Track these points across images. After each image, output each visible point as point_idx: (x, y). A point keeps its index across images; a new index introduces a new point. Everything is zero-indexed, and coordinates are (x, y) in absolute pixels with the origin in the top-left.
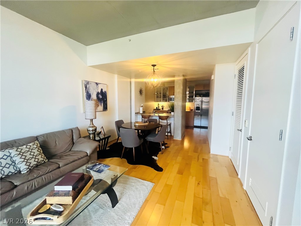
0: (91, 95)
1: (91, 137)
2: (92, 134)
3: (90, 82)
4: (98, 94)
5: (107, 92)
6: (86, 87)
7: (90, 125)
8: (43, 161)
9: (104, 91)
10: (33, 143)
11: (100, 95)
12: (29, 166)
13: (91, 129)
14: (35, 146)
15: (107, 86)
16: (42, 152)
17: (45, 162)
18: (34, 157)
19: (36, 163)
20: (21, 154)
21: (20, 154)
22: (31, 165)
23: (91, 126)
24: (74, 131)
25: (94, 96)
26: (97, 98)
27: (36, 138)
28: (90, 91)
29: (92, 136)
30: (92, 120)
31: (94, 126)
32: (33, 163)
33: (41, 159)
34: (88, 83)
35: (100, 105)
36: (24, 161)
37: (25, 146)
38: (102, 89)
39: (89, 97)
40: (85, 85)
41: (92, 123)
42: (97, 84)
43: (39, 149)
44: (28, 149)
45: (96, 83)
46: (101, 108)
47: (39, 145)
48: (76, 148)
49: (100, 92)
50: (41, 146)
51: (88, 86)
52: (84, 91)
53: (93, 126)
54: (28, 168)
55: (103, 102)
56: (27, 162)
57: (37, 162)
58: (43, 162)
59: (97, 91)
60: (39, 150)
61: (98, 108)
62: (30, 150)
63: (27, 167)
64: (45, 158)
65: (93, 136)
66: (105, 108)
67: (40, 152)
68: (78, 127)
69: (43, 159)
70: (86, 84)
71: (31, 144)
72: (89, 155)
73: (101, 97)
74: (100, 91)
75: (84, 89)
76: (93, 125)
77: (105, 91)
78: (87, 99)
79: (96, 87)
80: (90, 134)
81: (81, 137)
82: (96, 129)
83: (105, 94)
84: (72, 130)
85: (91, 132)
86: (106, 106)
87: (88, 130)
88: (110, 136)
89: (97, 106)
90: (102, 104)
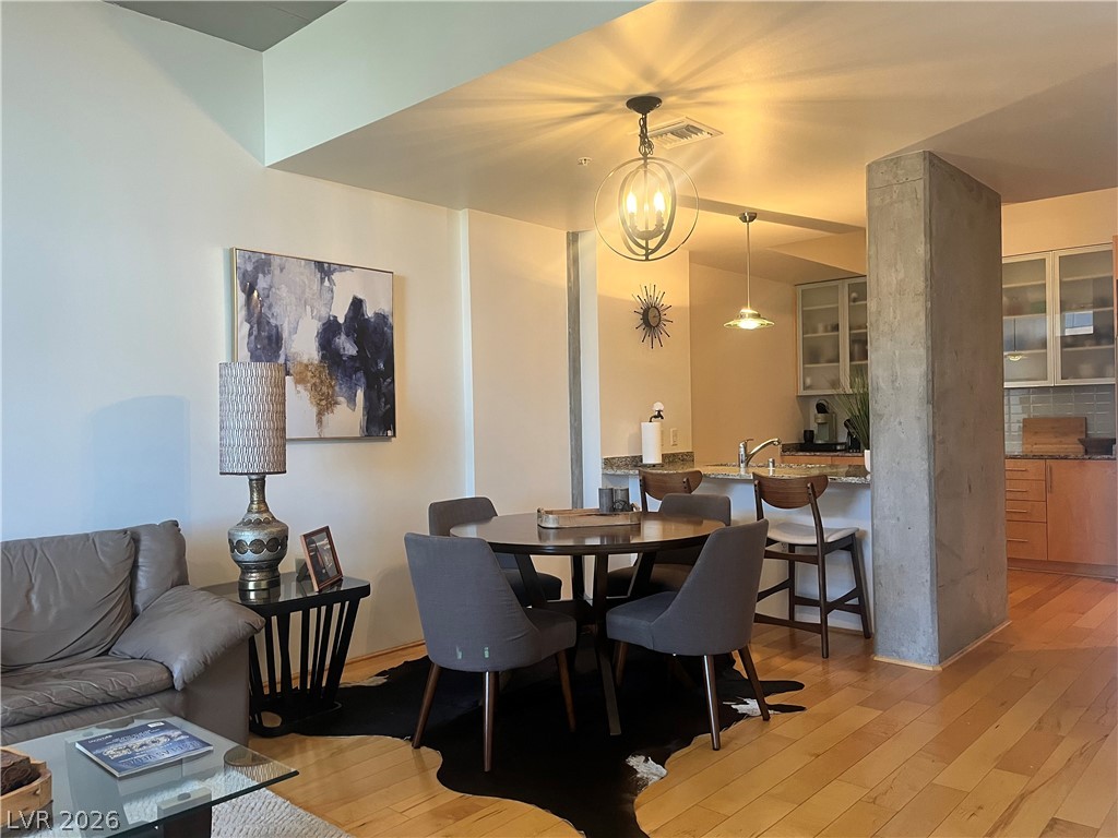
0: (285, 335)
1: (251, 586)
2: (259, 569)
3: (276, 262)
4: (329, 330)
5: (395, 322)
6: (249, 291)
7: (250, 511)
9: (369, 312)
11: (343, 337)
13: (248, 536)
15: (398, 284)
23: (254, 517)
24: (145, 543)
25: (303, 344)
26: (323, 358)
28: (276, 310)
29: (258, 582)
30: (259, 484)
31: (272, 521)
34: (263, 264)
35: (341, 399)
38: (357, 304)
39: (267, 343)
40: (245, 274)
41: (262, 500)
42: (324, 269)
45: (319, 265)
46: (349, 415)
48: (130, 645)
49: (341, 320)
51: (262, 283)
52: (241, 314)
53: (264, 516)
55: (363, 380)
59: (324, 313)
61: (327, 417)
65: (264, 585)
66: (381, 421)
68: (175, 524)
70: (250, 268)
72: (178, 685)
73: (348, 348)
74: (341, 312)
75: (241, 297)
76: (267, 510)
77: (377, 315)
78: (255, 358)
79: (316, 286)
80: (246, 569)
81: (182, 580)
82: (278, 543)
83: (384, 333)
84: (133, 538)
85: (249, 556)
86: (383, 409)
87: (237, 546)
88: (365, 591)
89: (325, 404)
90: (360, 394)
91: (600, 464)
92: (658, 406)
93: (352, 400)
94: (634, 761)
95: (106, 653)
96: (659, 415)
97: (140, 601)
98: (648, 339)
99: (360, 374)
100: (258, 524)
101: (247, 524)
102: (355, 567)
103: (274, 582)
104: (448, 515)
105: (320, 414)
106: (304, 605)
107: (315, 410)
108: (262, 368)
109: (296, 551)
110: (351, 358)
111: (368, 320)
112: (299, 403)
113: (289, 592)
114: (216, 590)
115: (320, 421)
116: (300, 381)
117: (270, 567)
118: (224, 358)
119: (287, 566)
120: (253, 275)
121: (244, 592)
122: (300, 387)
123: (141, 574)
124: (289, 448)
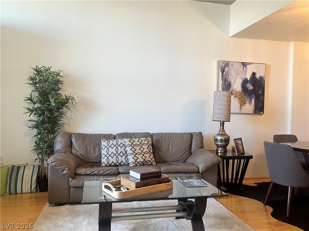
0: (232, 84)
1: (219, 151)
2: (221, 147)
3: (230, 63)
4: (245, 82)
5: (266, 79)
6: (223, 72)
7: (220, 131)
8: (150, 161)
9: (257, 76)
10: (146, 138)
11: (249, 84)
12: (136, 161)
13: (219, 138)
14: (147, 143)
15: (267, 67)
16: (151, 151)
17: (152, 163)
18: (143, 153)
19: (142, 160)
20: (132, 145)
21: (131, 145)
22: (138, 161)
23: (221, 133)
24: (194, 136)
25: (237, 86)
26: (243, 90)
27: (151, 136)
28: (230, 77)
29: (221, 150)
30: (222, 124)
31: (226, 134)
32: (140, 160)
33: (148, 159)
34: (227, 64)
35: (247, 102)
36: (132, 154)
37: (137, 139)
38: (254, 74)
39: (227, 86)
40: (222, 68)
41: (223, 129)
42: (244, 64)
43: (149, 146)
44: (139, 143)
45: (243, 63)
46: (249, 107)
47: (150, 142)
48: (190, 160)
49: (249, 79)
50: (153, 145)
51: (226, 69)
52: (220, 78)
53: (223, 133)
54: (134, 163)
55: (254, 97)
56: (135, 156)
57: (144, 160)
58: (150, 163)
59: (244, 77)
60: (149, 148)
61: (243, 107)
62: (141, 145)
63: (134, 161)
64: (153, 159)
65: (223, 151)
66: (259, 109)
67: (150, 150)
68: (201, 133)
69: (150, 160)
71: (143, 139)
72: (200, 172)
73: (250, 87)
74: (249, 77)
75: (221, 74)
76: (224, 131)
77: (260, 77)
78: (223, 90)
79: (241, 70)
80: (218, 146)
81: (202, 147)
82: (227, 141)
83: (262, 82)
84: (191, 135)
85: (219, 143)
86: (260, 105)
87: (216, 140)
88: (251, 157)
89: (242, 103)
90: (253, 101)
93: (250, 102)
95: (184, 162)
97: (192, 150)
99: (253, 95)
100: (222, 135)
101: (219, 134)
102: (248, 151)
103: (225, 151)
105: (241, 106)
106: (233, 158)
107: (239, 105)
108: (225, 93)
109: (232, 144)
110: (251, 90)
111: (257, 79)
112: (235, 103)
113: (229, 154)
114: (211, 151)
115: (241, 108)
116: (235, 97)
117: (225, 147)
118: (215, 90)
119: (229, 148)
120: (224, 67)
121: (217, 153)
122: (235, 98)
123: (193, 144)
124: (231, 115)
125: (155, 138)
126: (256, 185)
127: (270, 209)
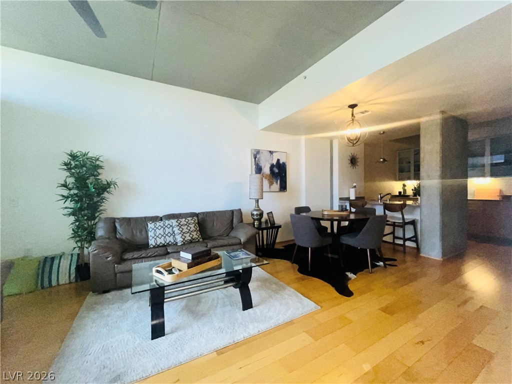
0: (263, 168)
1: (256, 224)
2: (257, 220)
3: (261, 152)
4: (272, 166)
5: (287, 164)
6: (255, 158)
8: (197, 238)
9: (281, 162)
10: (192, 218)
11: (275, 168)
12: (184, 239)
13: (255, 213)
14: (193, 222)
15: (287, 155)
16: (198, 229)
17: (199, 240)
18: (190, 232)
19: (190, 238)
20: (180, 226)
21: (178, 226)
22: (186, 239)
23: (256, 208)
24: (235, 213)
25: (266, 170)
26: (271, 173)
27: (197, 215)
28: (261, 162)
30: (257, 201)
31: (260, 210)
32: (188, 238)
33: (195, 236)
34: (258, 152)
35: (275, 183)
36: (180, 233)
37: (184, 219)
38: (278, 160)
39: (259, 170)
40: (254, 155)
41: (258, 205)
42: (271, 152)
43: (195, 225)
44: (186, 223)
45: (270, 152)
46: (276, 186)
47: (196, 221)
48: (233, 234)
49: (275, 164)
50: (198, 223)
51: (258, 156)
52: (254, 163)
53: (258, 209)
54: (183, 241)
56: (183, 235)
57: (192, 238)
58: (197, 240)
59: (271, 162)
60: (196, 227)
61: (272, 187)
62: (188, 224)
63: (182, 240)
64: (200, 236)
65: (258, 224)
66: (283, 188)
67: (196, 229)
68: (240, 209)
69: (197, 237)
70: (255, 153)
71: (189, 219)
72: (242, 243)
73: (277, 171)
74: (275, 162)
75: (253, 160)
76: (259, 207)
77: (283, 163)
78: (256, 173)
79: (269, 157)
80: (254, 220)
81: (242, 221)
82: (261, 215)
83: (284, 167)
84: (232, 212)
85: (255, 217)
86: (283, 185)
87: (252, 215)
88: (280, 227)
89: (271, 184)
90: (279, 181)
91: (338, 199)
92: (355, 184)
93: (277, 183)
94: (347, 273)
95: (228, 235)
96: (355, 187)
97: (234, 226)
98: (352, 167)
99: (279, 177)
100: (257, 210)
101: (255, 210)
102: (278, 222)
103: (260, 223)
104: (299, 210)
105: (270, 186)
106: (267, 229)
107: (268, 185)
108: (258, 175)
109: (265, 216)
110: (277, 173)
111: (280, 164)
112: (266, 183)
113: (264, 226)
114: (249, 224)
115: (270, 187)
116: (265, 178)
117: (259, 220)
118: (250, 173)
119: (263, 220)
120: (256, 154)
121: (254, 225)
122: (266, 180)
123: (234, 220)
124: (264, 193)
125: (200, 217)
126: (283, 248)
127: (296, 266)
